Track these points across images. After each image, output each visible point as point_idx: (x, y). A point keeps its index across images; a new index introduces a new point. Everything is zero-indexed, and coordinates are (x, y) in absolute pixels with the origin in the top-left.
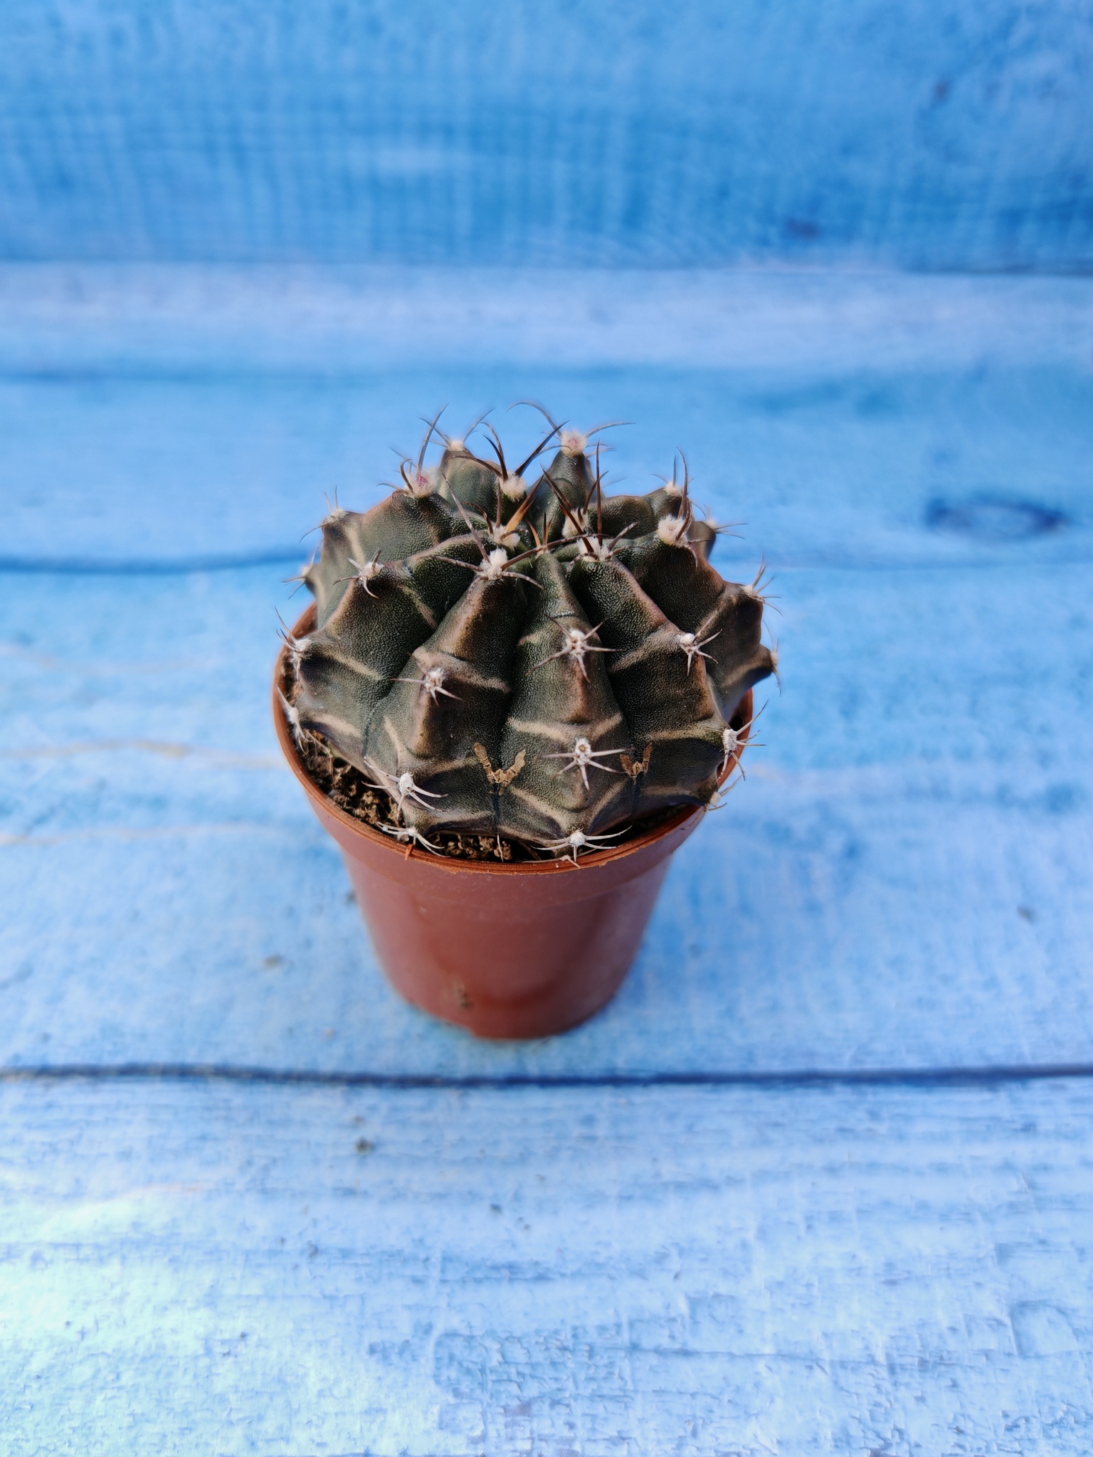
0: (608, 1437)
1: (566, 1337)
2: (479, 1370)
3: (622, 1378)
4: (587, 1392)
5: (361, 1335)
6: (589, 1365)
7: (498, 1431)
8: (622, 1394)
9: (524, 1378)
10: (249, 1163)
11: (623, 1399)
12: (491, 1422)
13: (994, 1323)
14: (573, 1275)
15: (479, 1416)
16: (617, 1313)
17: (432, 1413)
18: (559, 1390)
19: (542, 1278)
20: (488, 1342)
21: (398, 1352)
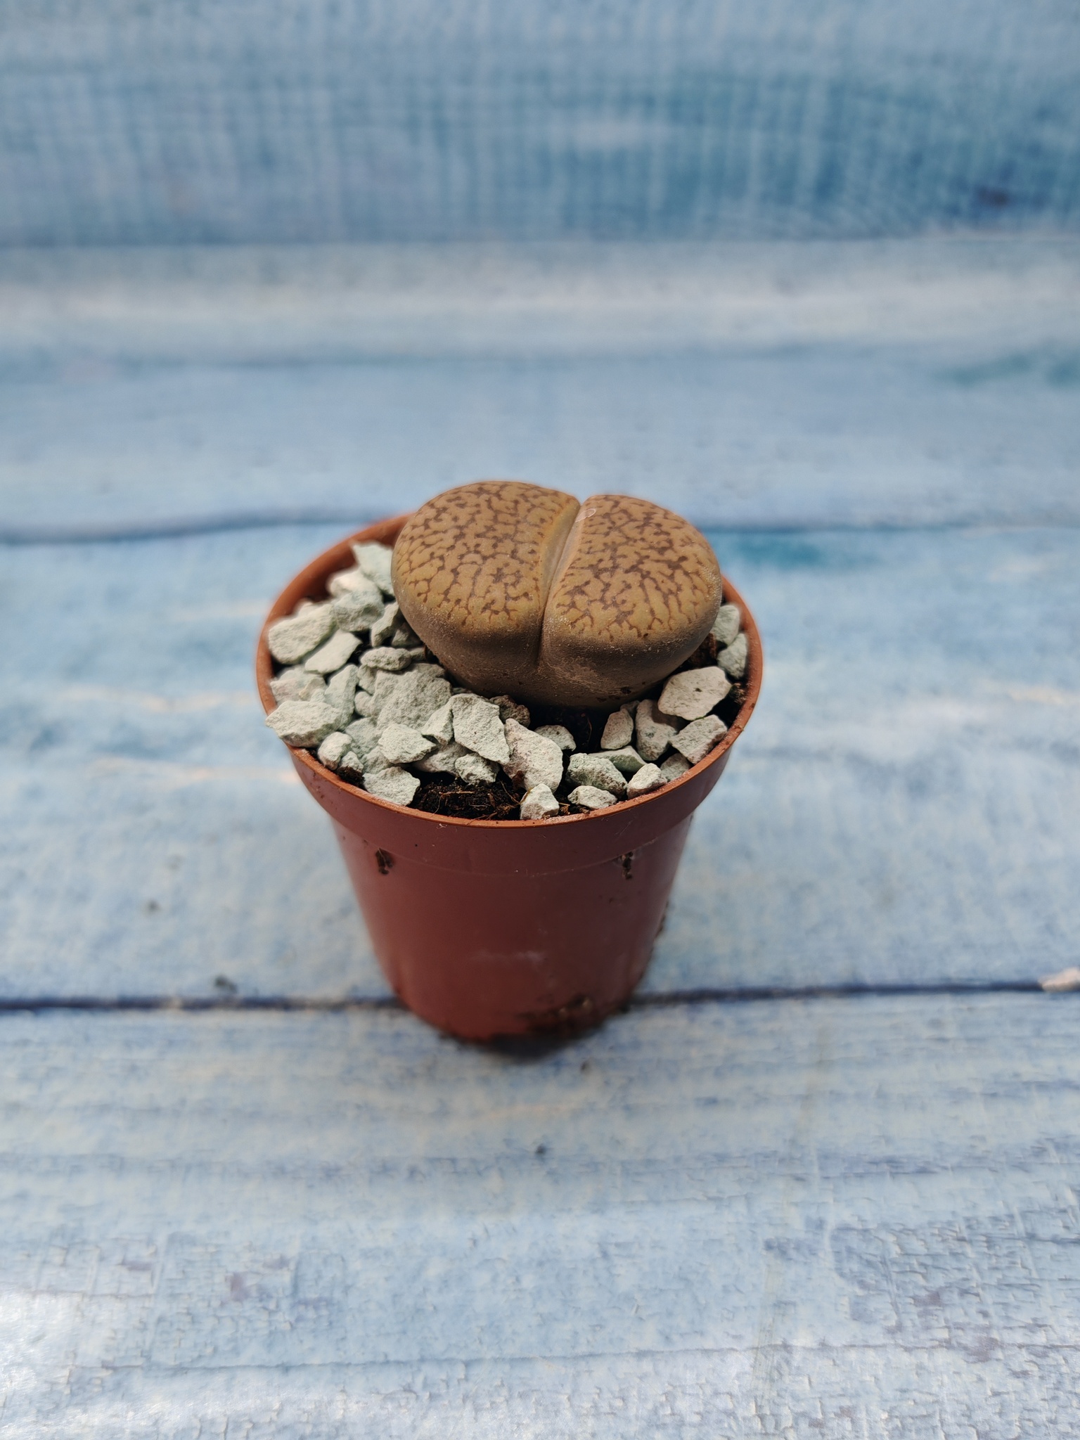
0: (1023, 1325)
1: (961, 1228)
2: (881, 1262)
3: (1024, 1267)
4: (994, 1282)
5: (753, 1232)
6: (990, 1254)
7: (911, 1320)
8: (1028, 1282)
9: (926, 1268)
10: (607, 1084)
11: (1030, 1287)
12: (903, 1313)
14: (953, 1169)
15: (890, 1306)
16: (1007, 1205)
17: (842, 1305)
18: (965, 1280)
19: (923, 1171)
20: (883, 1235)
21: (794, 1248)
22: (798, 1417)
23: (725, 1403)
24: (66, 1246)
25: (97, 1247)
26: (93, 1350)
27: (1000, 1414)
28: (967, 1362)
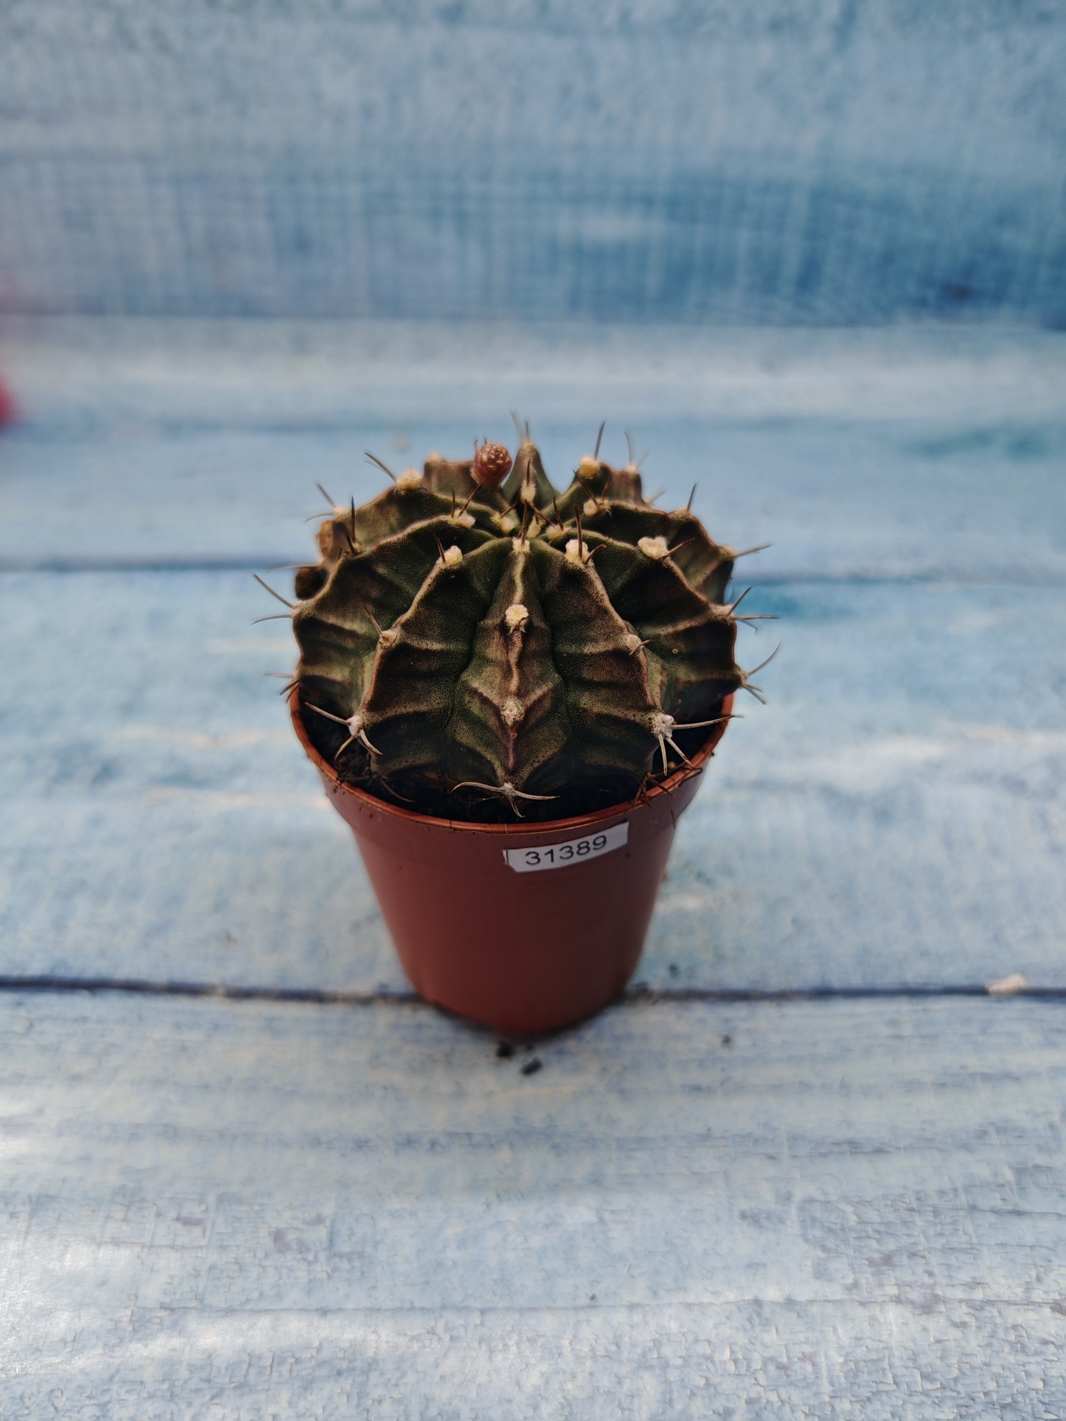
0: (964, 1283)
1: (911, 1199)
2: (841, 1229)
3: (965, 1233)
4: (939, 1246)
5: (730, 1203)
6: (936, 1223)
7: (866, 1278)
8: (969, 1246)
9: (881, 1235)
11: (970, 1250)
12: (859, 1272)
14: (905, 1149)
15: (848, 1267)
16: (952, 1180)
17: (806, 1265)
18: (912, 1244)
19: (880, 1151)
20: (843, 1206)
21: (766, 1217)
22: (765, 1361)
23: (702, 1348)
24: (127, 1204)
25: (154, 1204)
26: (152, 1293)
27: (941, 1358)
28: (914, 1314)
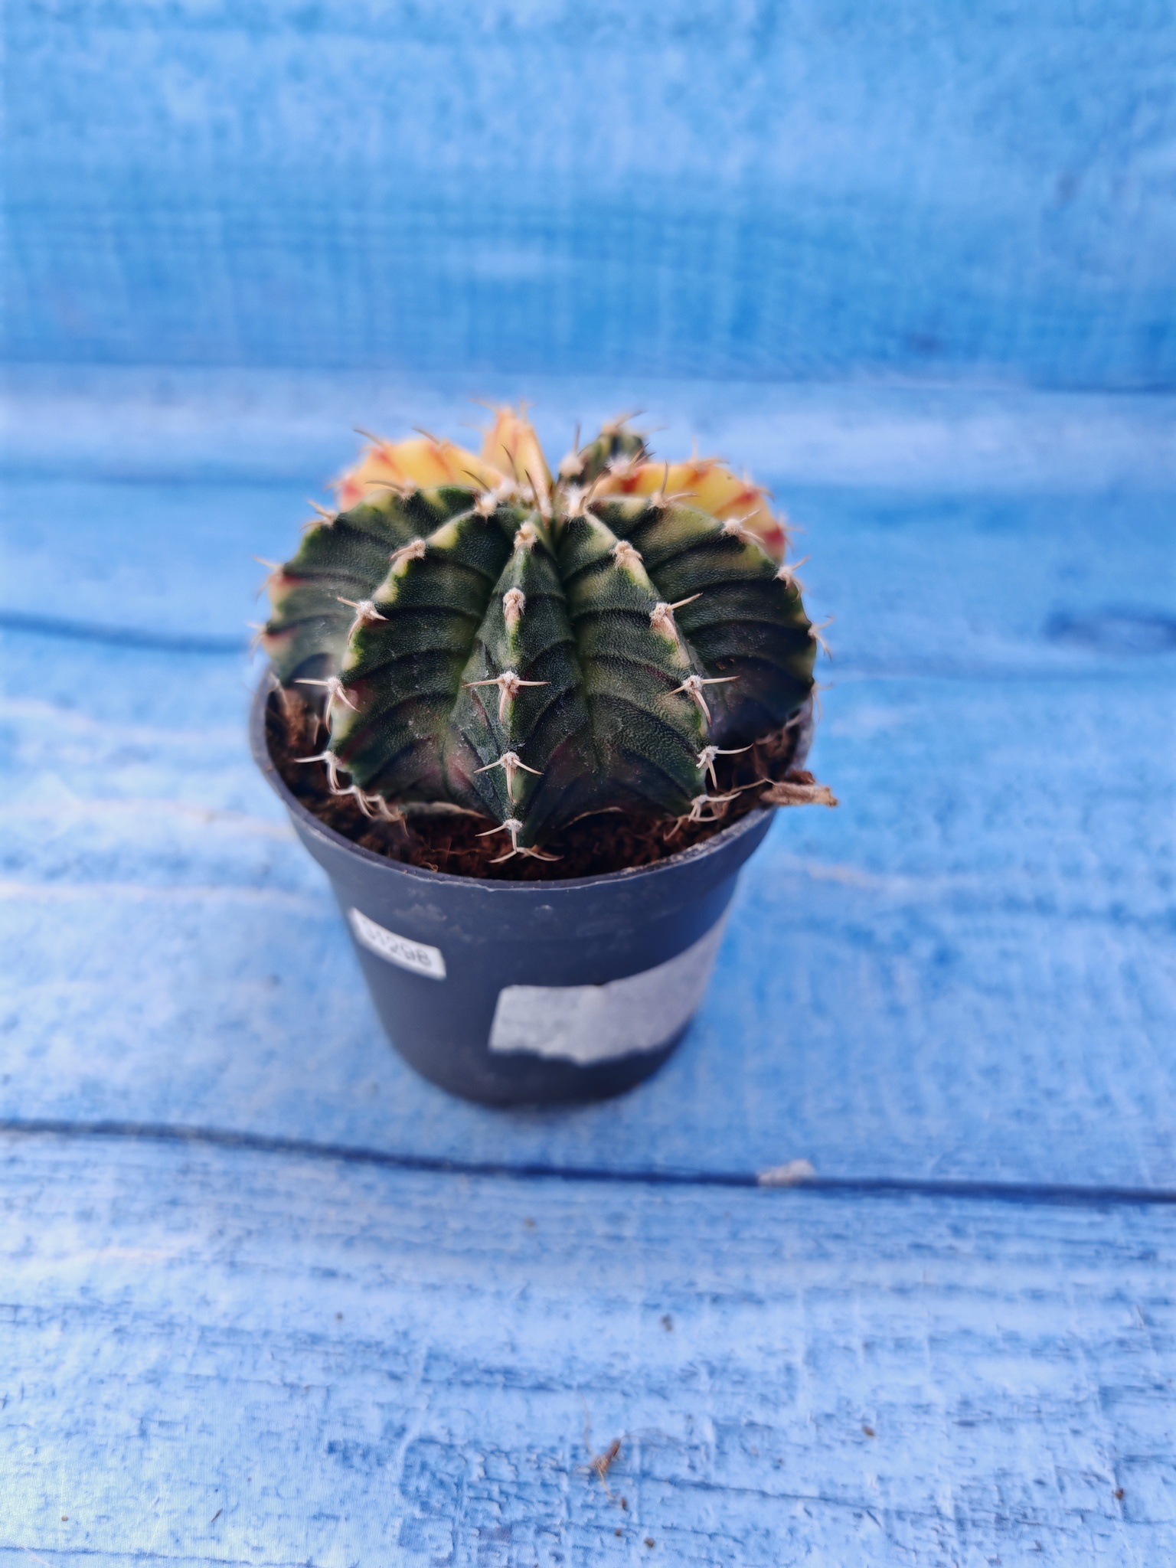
1: (564, 1457)
2: (456, 1484)
4: (583, 1522)
5: (321, 1431)
6: (588, 1490)
7: (469, 1556)
8: (624, 1526)
9: (507, 1497)
10: (221, 1233)
11: (624, 1533)
12: (462, 1544)
13: (1094, 1480)
14: (580, 1388)
15: (449, 1536)
16: (628, 1432)
17: (393, 1526)
18: (549, 1516)
20: (470, 1454)
21: (361, 1455)
